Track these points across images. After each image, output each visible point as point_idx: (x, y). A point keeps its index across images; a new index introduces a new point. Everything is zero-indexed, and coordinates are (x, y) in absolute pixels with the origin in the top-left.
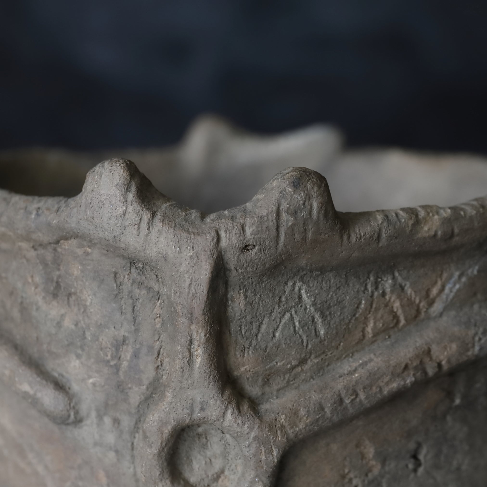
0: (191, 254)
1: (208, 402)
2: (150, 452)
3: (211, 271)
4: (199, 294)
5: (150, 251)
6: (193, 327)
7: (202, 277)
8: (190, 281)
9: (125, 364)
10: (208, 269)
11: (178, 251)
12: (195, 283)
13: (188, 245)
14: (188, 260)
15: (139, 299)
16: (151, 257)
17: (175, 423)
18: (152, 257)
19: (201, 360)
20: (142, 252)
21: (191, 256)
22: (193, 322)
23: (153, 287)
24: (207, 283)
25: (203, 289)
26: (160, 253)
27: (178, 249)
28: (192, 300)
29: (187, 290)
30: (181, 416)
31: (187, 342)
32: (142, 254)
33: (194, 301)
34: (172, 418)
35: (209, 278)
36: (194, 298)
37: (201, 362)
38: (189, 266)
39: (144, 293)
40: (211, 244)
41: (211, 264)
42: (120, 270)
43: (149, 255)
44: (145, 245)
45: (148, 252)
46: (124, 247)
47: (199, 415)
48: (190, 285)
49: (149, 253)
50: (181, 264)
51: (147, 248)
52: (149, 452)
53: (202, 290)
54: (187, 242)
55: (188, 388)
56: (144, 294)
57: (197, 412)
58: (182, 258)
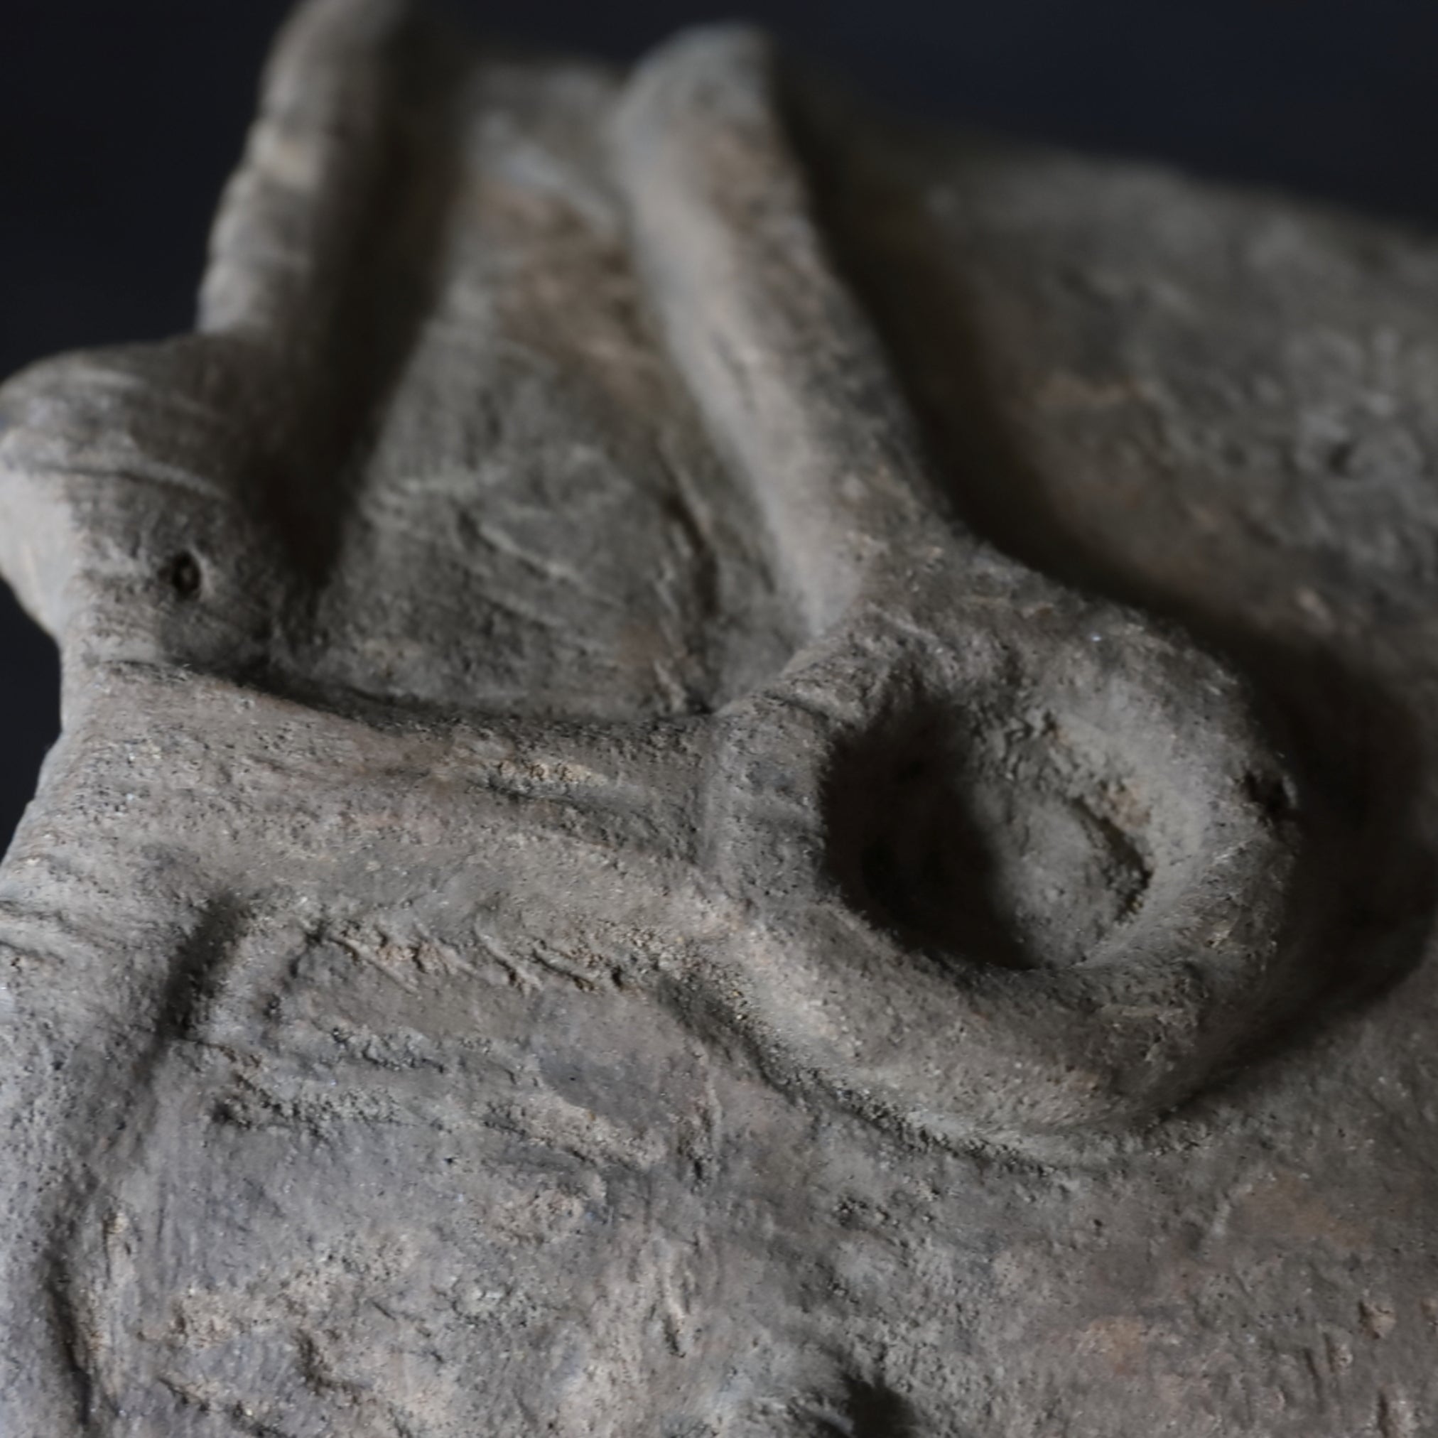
0: (157, 749)
1: (757, 763)
2: (958, 1025)
3: (235, 689)
4: (315, 741)
5: (133, 924)
6: (442, 773)
7: (254, 723)
8: (259, 766)
9: (602, 1132)
10: (224, 699)
11: (139, 800)
12: (271, 748)
13: (120, 757)
14: (180, 763)
15: (336, 1030)
16: (155, 923)
17: (837, 899)
18: (161, 922)
19: (582, 764)
20: (132, 962)
21: (163, 750)
22: (423, 770)
23: (291, 957)
24: (277, 707)
25: (301, 723)
26: (143, 882)
27: (130, 797)
28: (336, 763)
29: (294, 781)
30: (808, 869)
31: (499, 804)
32: (140, 960)
33: (341, 760)
34: (815, 906)
35: (259, 696)
36: (330, 757)
37: (590, 766)
38: (199, 761)
39: (314, 1001)
40: (134, 682)
41: (208, 686)
42: (209, 1091)
43: (146, 932)
44: (106, 938)
45: (134, 934)
46: (106, 1036)
47: (805, 801)
48: (276, 767)
49: (140, 929)
50: (190, 791)
51: (117, 936)
52: (962, 1030)
53: (304, 728)
54: (108, 763)
55: (693, 830)
56: (316, 1004)
57: (795, 808)
58: (166, 787)
